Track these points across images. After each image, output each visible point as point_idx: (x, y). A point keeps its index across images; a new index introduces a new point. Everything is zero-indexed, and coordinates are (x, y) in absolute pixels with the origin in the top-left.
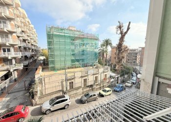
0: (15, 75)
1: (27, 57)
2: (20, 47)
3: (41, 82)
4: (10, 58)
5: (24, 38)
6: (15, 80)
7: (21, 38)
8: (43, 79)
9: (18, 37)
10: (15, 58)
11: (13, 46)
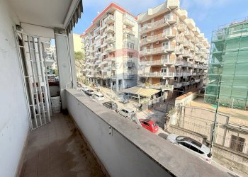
0: (165, 96)
1: (184, 79)
2: (177, 67)
3: (180, 111)
4: (164, 78)
5: (184, 56)
6: (165, 101)
7: (181, 57)
8: (183, 108)
9: (177, 55)
10: (168, 79)
11: (169, 66)
